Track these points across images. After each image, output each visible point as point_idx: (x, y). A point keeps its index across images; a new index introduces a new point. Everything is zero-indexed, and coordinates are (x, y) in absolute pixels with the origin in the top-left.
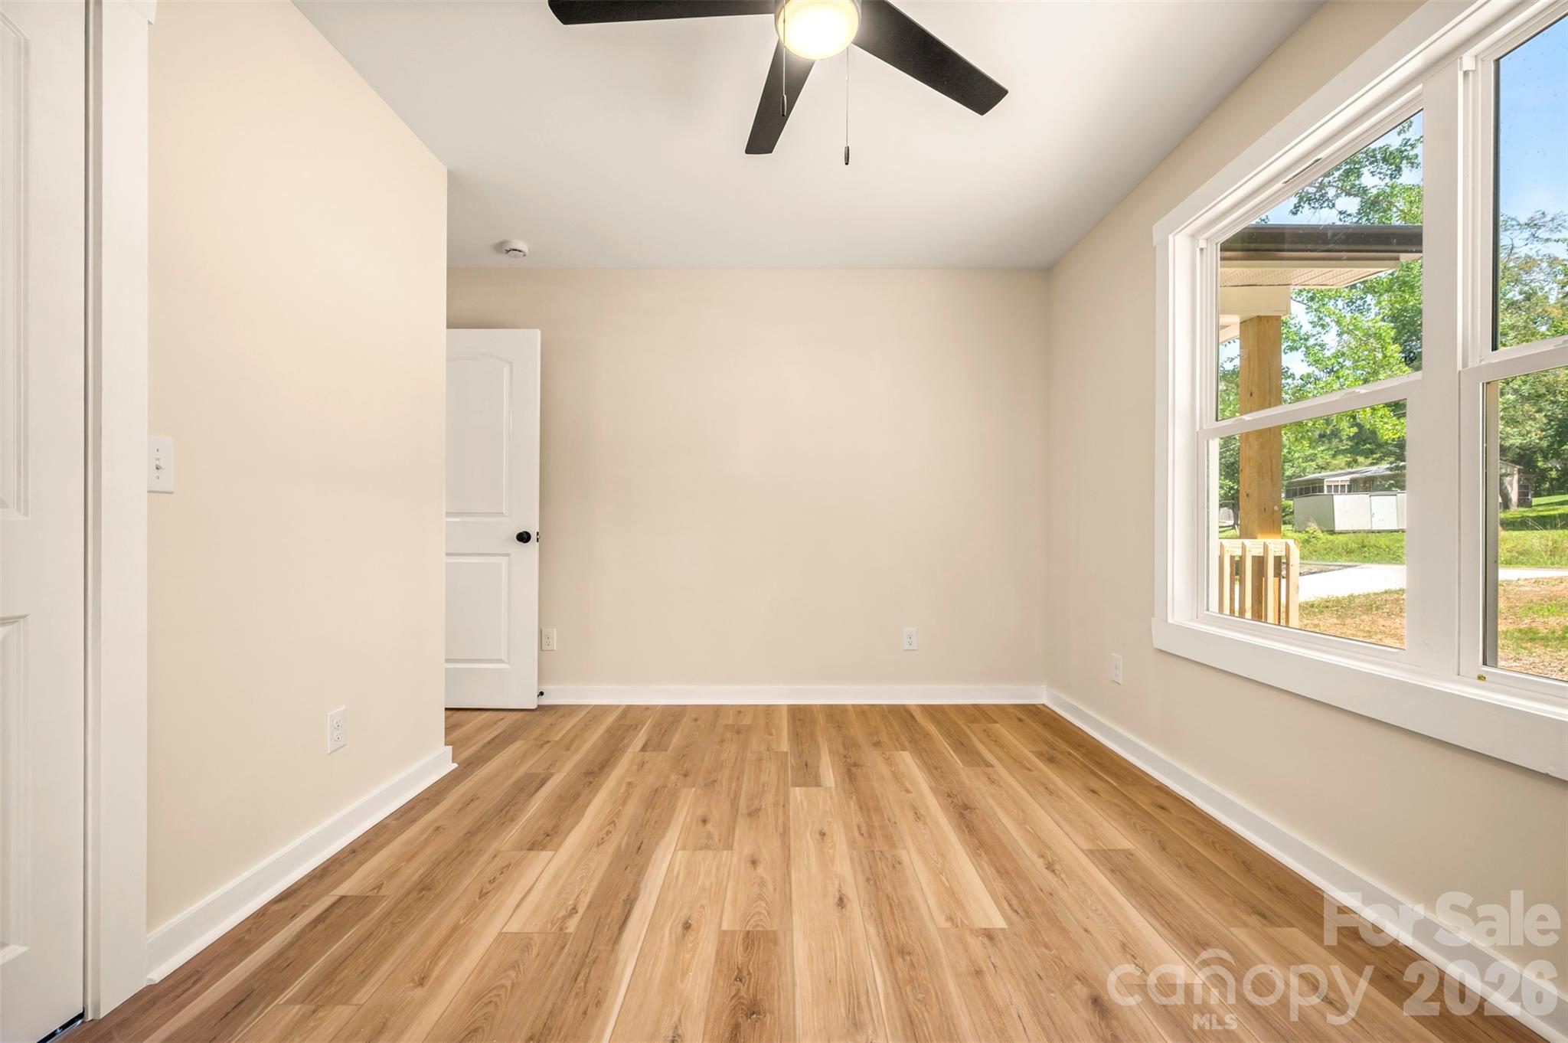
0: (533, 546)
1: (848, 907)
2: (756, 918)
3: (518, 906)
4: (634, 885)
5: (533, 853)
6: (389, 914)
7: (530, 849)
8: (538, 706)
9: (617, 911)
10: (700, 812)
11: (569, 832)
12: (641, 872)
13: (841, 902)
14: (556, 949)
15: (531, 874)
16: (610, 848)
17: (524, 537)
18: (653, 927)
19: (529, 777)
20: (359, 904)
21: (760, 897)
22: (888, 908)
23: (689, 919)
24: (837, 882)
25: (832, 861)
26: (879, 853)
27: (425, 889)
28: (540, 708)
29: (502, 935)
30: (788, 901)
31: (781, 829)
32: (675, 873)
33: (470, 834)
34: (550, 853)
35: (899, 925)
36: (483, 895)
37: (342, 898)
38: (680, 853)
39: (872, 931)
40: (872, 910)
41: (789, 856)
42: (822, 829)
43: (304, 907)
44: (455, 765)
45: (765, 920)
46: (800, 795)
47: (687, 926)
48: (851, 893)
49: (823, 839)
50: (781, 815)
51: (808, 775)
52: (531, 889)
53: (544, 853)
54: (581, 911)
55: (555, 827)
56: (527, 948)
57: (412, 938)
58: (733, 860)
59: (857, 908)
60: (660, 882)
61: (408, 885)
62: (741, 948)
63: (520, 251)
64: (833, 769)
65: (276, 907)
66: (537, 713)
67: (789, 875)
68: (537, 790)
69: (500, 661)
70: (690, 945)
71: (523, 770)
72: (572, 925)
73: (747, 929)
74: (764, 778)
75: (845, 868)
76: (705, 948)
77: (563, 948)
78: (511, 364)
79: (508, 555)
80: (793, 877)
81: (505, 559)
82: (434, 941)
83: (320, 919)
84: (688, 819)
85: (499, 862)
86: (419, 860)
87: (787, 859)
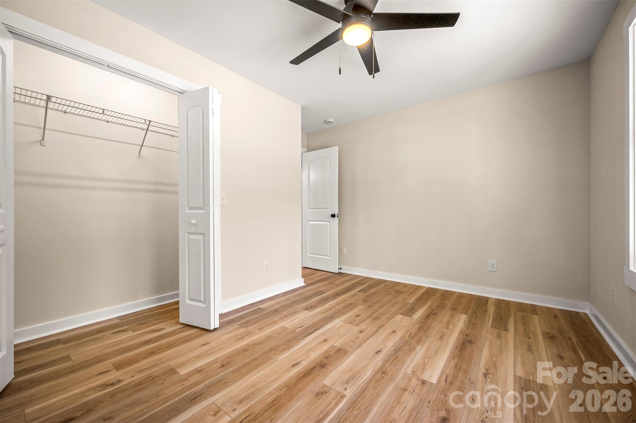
0: (336, 219)
1: (379, 354)
2: (347, 346)
3: (291, 321)
4: (321, 326)
5: (304, 310)
6: (265, 314)
7: (304, 309)
8: (338, 272)
9: (311, 331)
10: (358, 313)
11: (317, 308)
12: (325, 324)
13: (378, 352)
14: (291, 333)
15: (300, 315)
16: (324, 315)
17: (333, 216)
18: (317, 337)
19: (320, 291)
20: (263, 310)
21: (353, 341)
22: (393, 360)
23: (328, 339)
24: (383, 346)
25: (389, 340)
26: (409, 344)
27: (276, 311)
28: (339, 273)
29: (282, 326)
30: (361, 345)
31: (380, 326)
32: (336, 326)
33: (295, 302)
34: (308, 312)
35: (391, 366)
36: (286, 316)
37: (260, 308)
38: (342, 322)
39: (380, 363)
40: (386, 359)
41: (375, 334)
42: (396, 330)
43: (252, 308)
44: (305, 284)
45: (348, 347)
46: (399, 318)
47: (325, 340)
48: (385, 351)
49: (392, 333)
50: (385, 322)
51: (410, 312)
52: (297, 318)
53: (307, 311)
54: (303, 327)
55: (315, 306)
56: (285, 331)
57: (265, 321)
58: (356, 329)
59: (381, 356)
60: (329, 327)
61: (273, 309)
62: (334, 351)
63: (330, 122)
64: (422, 313)
65: (248, 306)
66: (338, 274)
67: (369, 339)
68: (318, 296)
69: (327, 256)
70: (322, 345)
71: (321, 289)
72: (298, 330)
73: (341, 347)
74: (392, 309)
75: (391, 344)
76: (326, 347)
77: (292, 334)
78: (330, 159)
79: (329, 222)
80: (370, 339)
81: (329, 223)
82: (268, 323)
83: (253, 311)
84: (354, 314)
85: (295, 310)
86: (278, 305)
87: (373, 334)
